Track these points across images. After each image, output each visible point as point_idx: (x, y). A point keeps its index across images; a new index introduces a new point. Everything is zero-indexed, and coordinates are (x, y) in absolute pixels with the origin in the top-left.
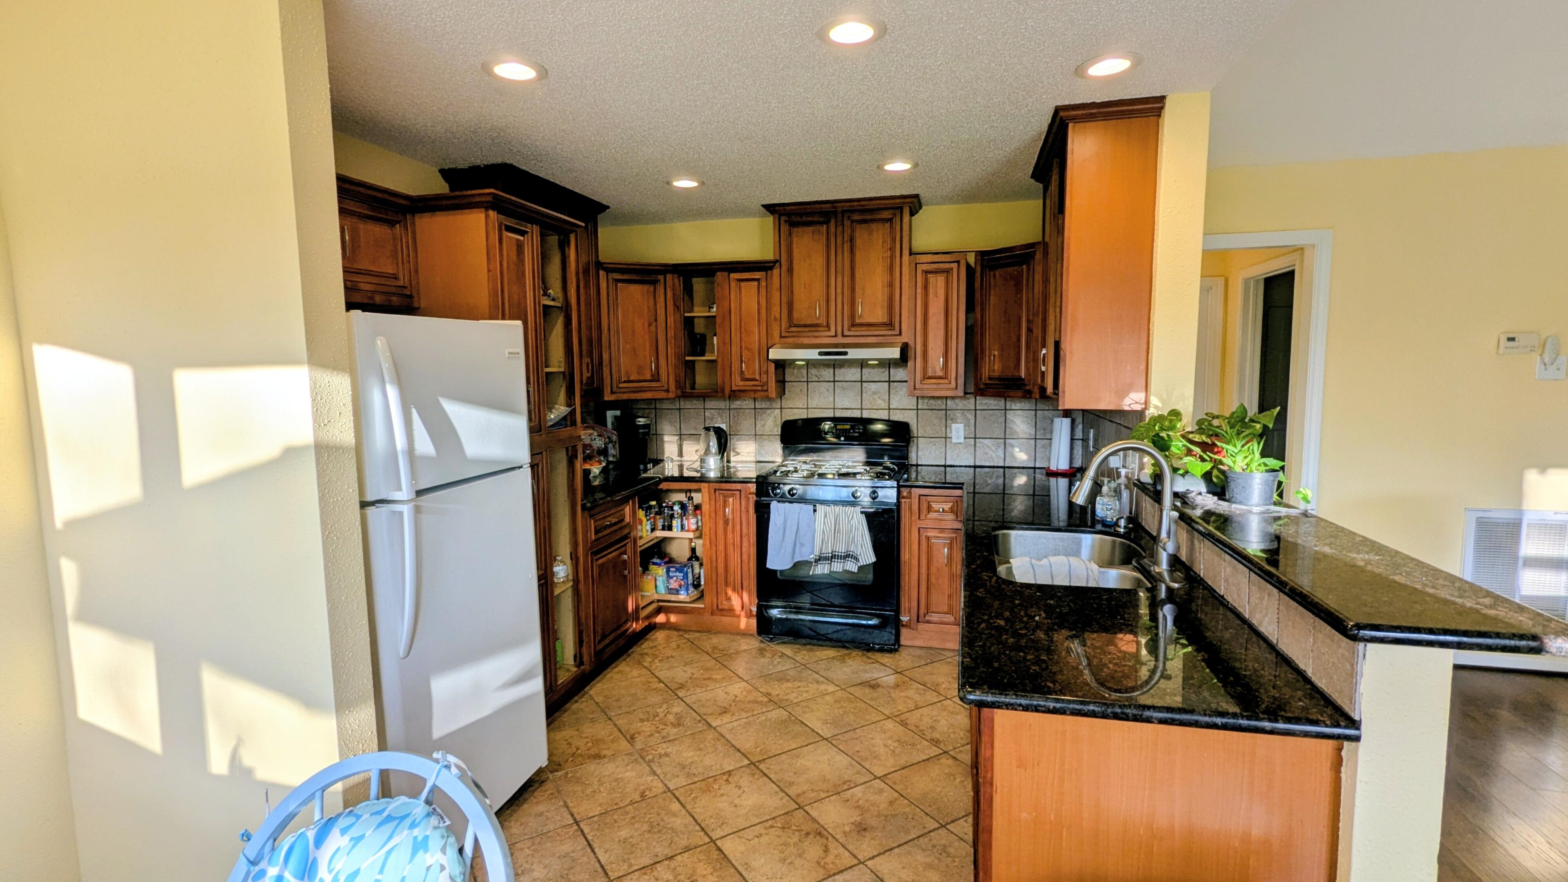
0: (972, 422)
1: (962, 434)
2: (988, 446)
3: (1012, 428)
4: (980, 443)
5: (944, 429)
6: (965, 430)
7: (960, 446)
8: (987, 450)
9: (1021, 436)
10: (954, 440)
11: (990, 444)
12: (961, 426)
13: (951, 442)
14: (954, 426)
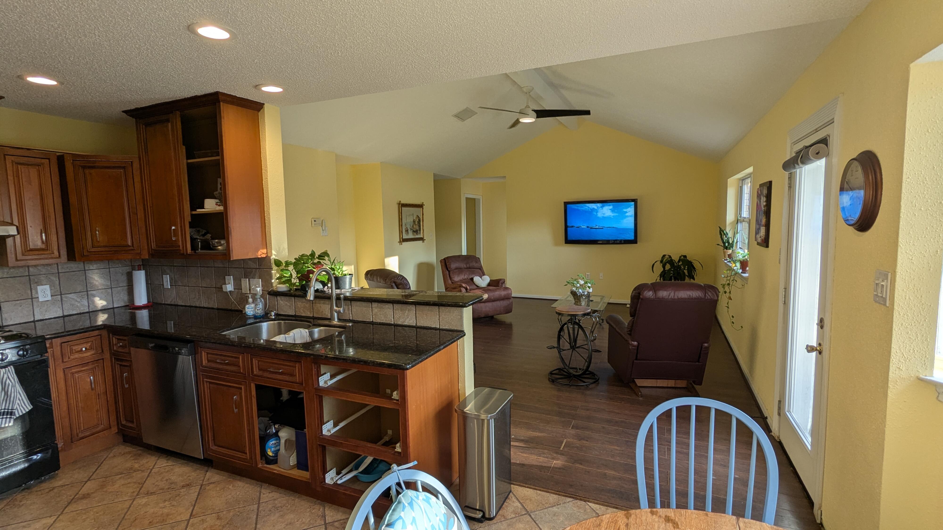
0: (57, 282)
1: (48, 293)
2: (73, 299)
3: (91, 283)
4: (66, 298)
5: (29, 292)
6: (51, 290)
7: (48, 303)
8: (73, 302)
9: (100, 288)
10: (41, 299)
11: (75, 297)
12: (47, 287)
13: (38, 301)
14: (40, 288)
